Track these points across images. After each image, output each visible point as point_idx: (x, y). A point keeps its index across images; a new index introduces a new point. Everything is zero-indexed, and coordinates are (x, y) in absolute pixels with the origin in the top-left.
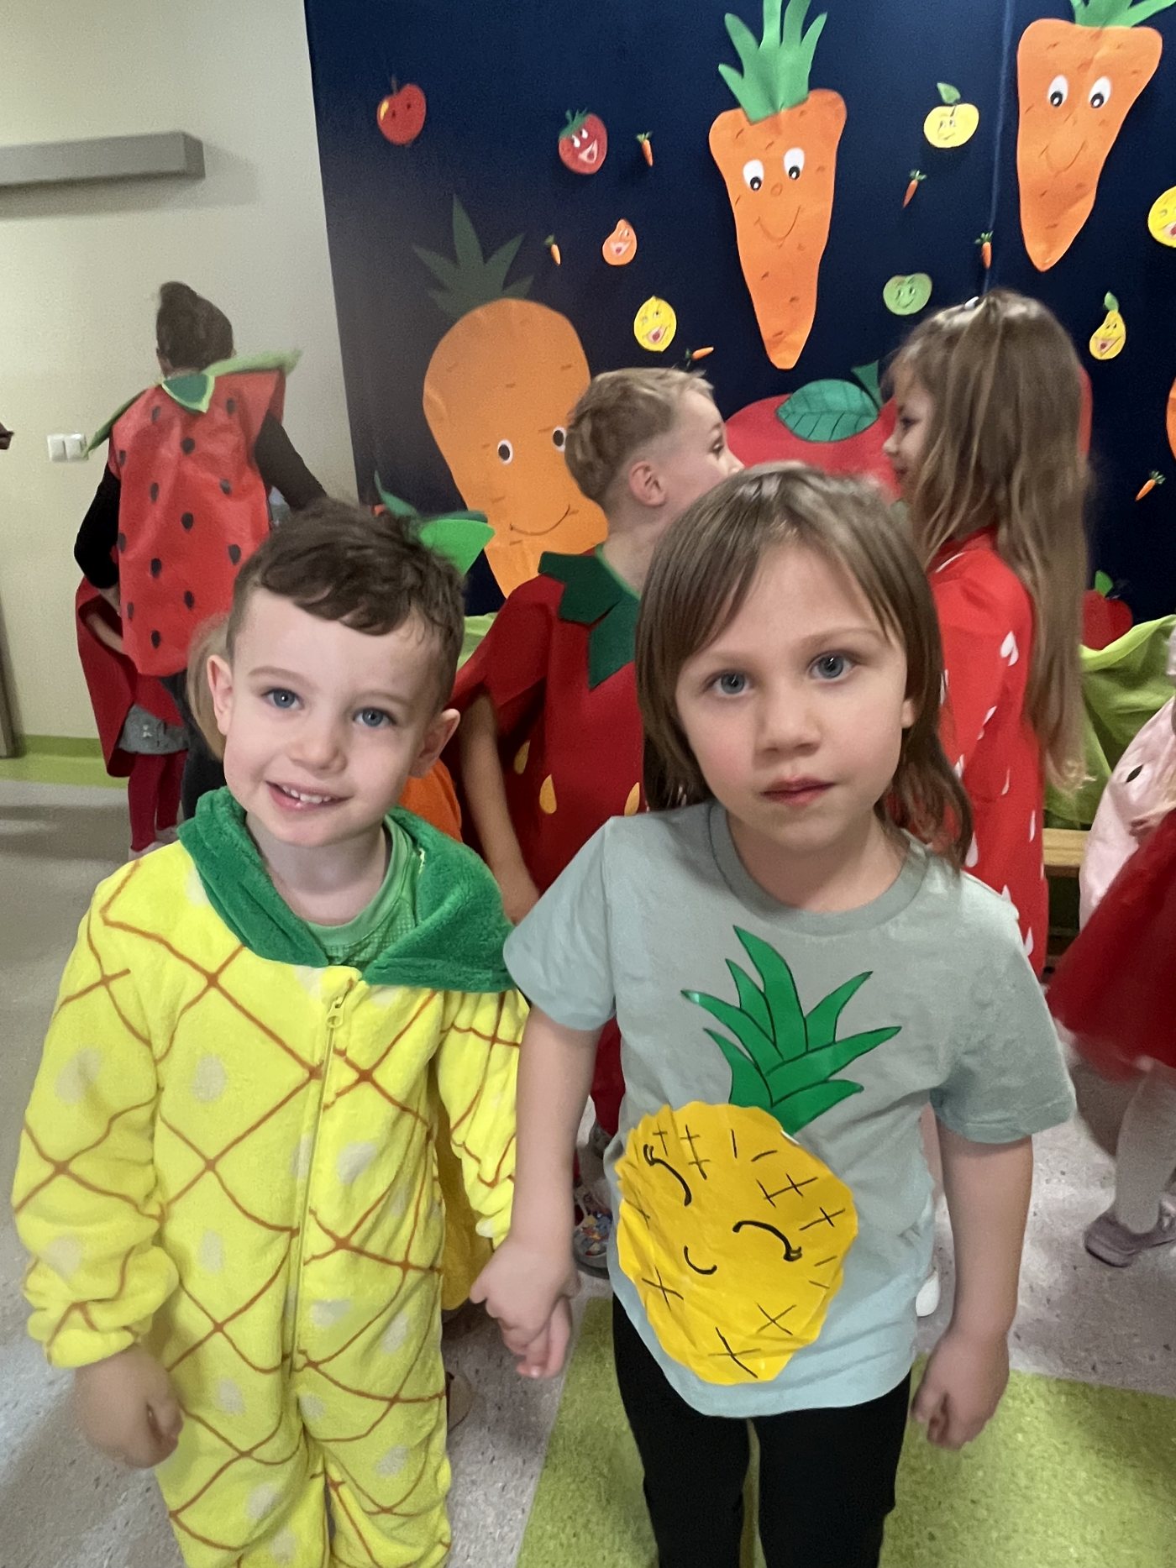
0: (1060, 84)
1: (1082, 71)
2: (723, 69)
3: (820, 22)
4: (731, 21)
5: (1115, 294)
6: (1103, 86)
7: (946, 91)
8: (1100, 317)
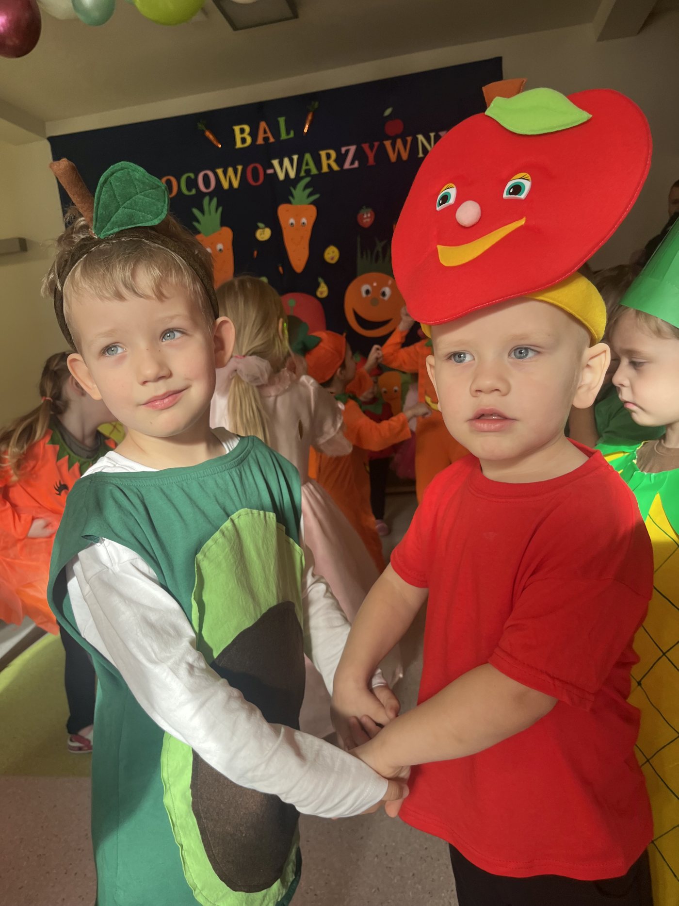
0: (292, 221)
1: (298, 217)
2: (195, 224)
3: (220, 209)
4: (196, 212)
5: (323, 278)
6: (304, 220)
7: (261, 225)
8: (318, 285)
